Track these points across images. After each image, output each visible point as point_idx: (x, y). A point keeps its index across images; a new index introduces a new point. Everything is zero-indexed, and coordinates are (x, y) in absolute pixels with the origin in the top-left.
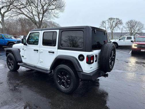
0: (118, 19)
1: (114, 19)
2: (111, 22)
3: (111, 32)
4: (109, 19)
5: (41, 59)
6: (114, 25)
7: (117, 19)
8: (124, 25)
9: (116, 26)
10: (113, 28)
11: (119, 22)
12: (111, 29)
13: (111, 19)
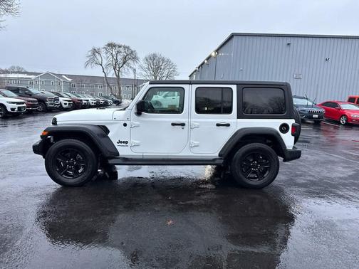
0: (128, 48)
1: (120, 47)
2: (114, 53)
3: (115, 76)
4: (109, 45)
5: (196, 141)
6: (120, 61)
7: (125, 47)
8: (142, 62)
9: (124, 63)
10: (119, 68)
11: (130, 56)
12: (114, 69)
13: (111, 45)
